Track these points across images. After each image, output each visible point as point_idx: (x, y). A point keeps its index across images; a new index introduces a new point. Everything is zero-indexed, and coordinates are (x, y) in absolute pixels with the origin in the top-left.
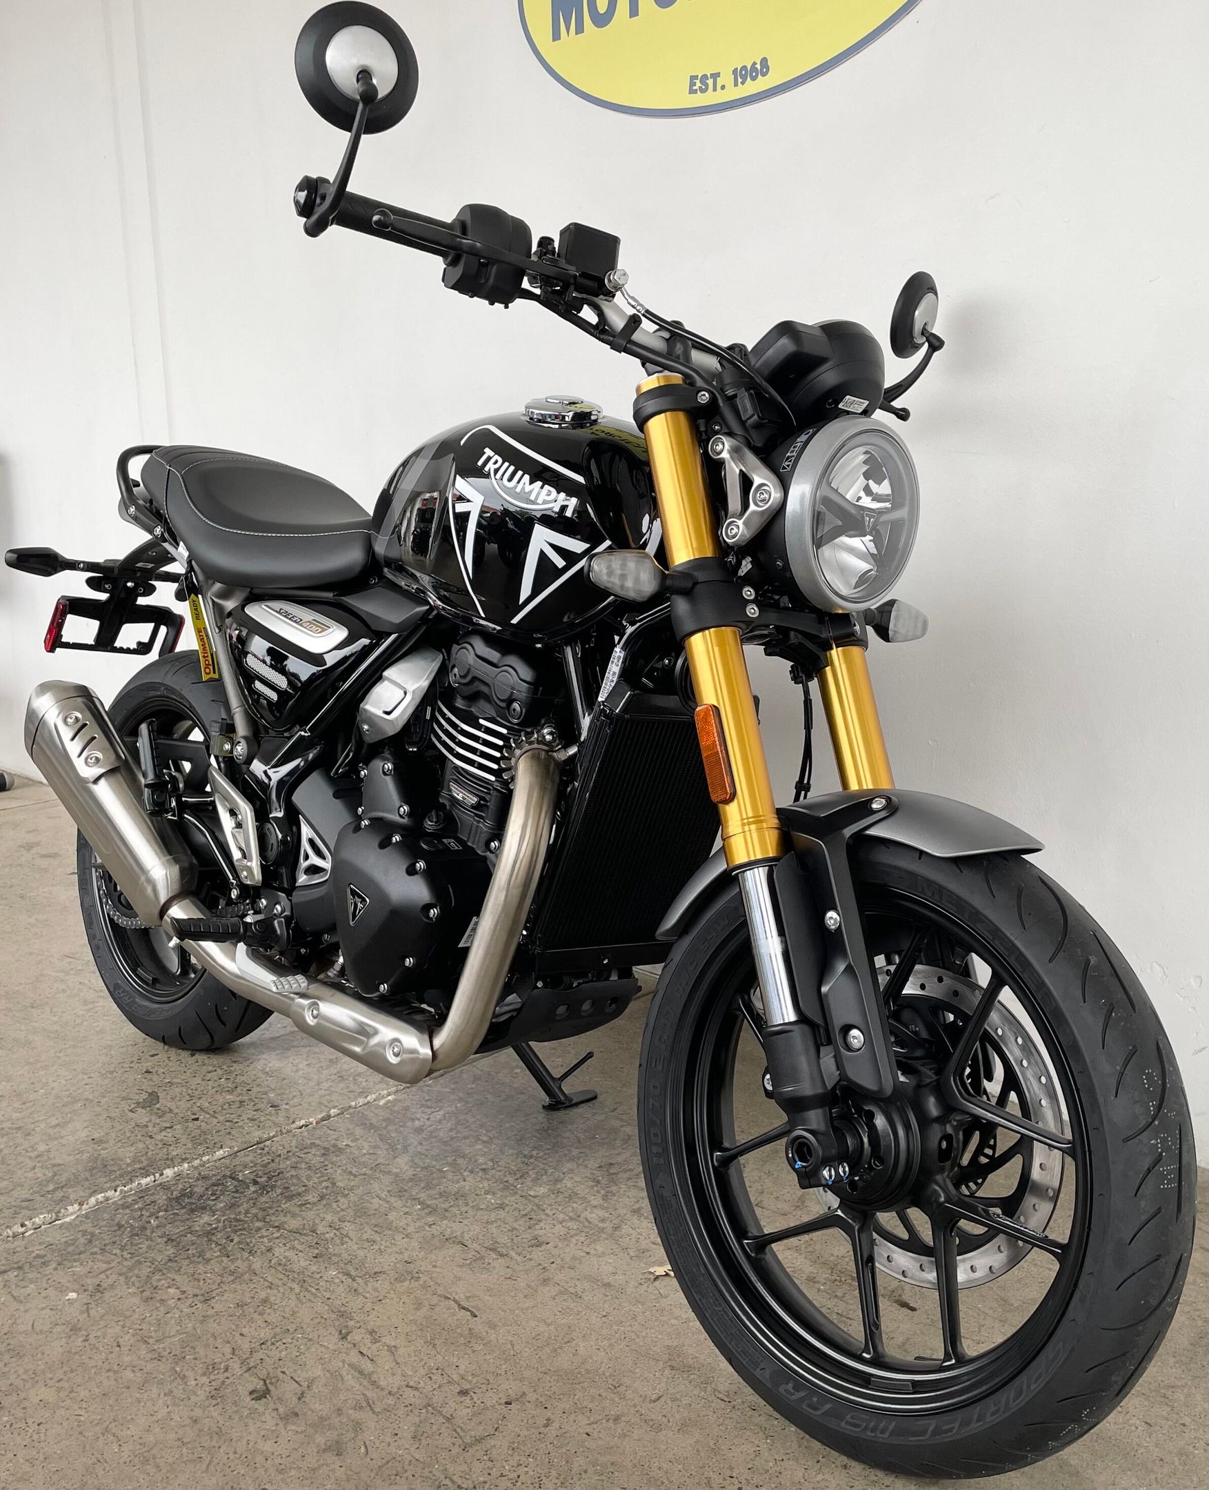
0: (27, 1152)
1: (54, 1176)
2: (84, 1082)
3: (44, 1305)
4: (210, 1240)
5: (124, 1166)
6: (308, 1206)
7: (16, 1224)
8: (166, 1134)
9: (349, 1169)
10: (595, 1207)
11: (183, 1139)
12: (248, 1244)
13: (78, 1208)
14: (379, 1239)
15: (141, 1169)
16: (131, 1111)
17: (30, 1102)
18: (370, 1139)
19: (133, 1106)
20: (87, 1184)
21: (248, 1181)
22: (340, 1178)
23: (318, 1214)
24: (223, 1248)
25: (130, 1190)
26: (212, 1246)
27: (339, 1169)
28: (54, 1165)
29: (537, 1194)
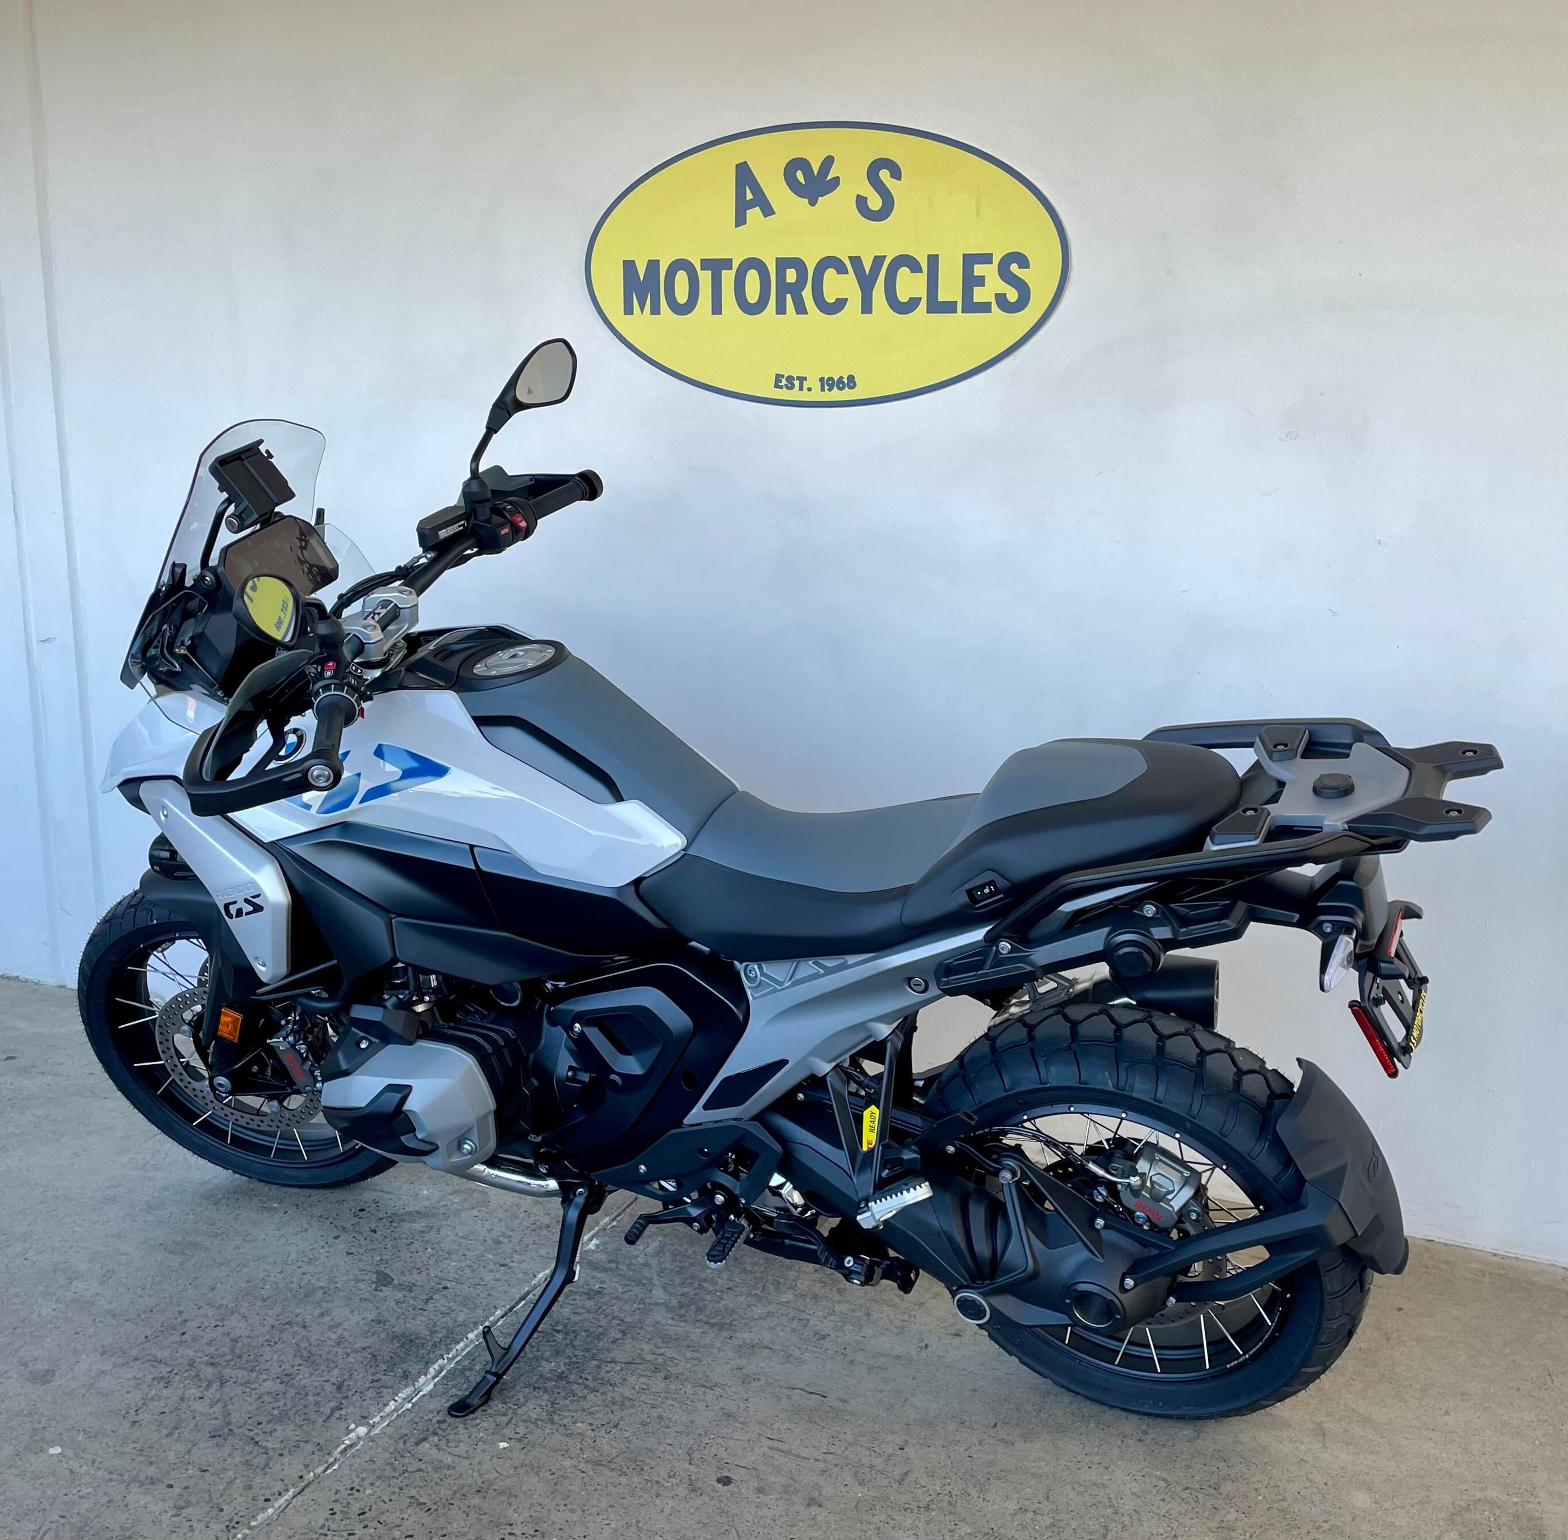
0: (323, 1341)
1: (374, 1356)
2: (298, 1272)
3: (489, 1457)
4: (568, 1382)
5: (428, 1338)
6: (619, 1342)
7: (389, 1401)
8: (432, 1305)
11: (453, 1305)
12: (602, 1379)
13: (426, 1379)
14: (701, 1357)
15: (445, 1338)
16: (376, 1290)
18: (614, 1280)
19: (374, 1286)
20: (411, 1359)
21: (549, 1331)
22: (622, 1315)
23: (634, 1346)
24: (586, 1387)
25: (454, 1357)
26: (575, 1387)
27: (614, 1308)
28: (364, 1349)
29: (787, 1300)
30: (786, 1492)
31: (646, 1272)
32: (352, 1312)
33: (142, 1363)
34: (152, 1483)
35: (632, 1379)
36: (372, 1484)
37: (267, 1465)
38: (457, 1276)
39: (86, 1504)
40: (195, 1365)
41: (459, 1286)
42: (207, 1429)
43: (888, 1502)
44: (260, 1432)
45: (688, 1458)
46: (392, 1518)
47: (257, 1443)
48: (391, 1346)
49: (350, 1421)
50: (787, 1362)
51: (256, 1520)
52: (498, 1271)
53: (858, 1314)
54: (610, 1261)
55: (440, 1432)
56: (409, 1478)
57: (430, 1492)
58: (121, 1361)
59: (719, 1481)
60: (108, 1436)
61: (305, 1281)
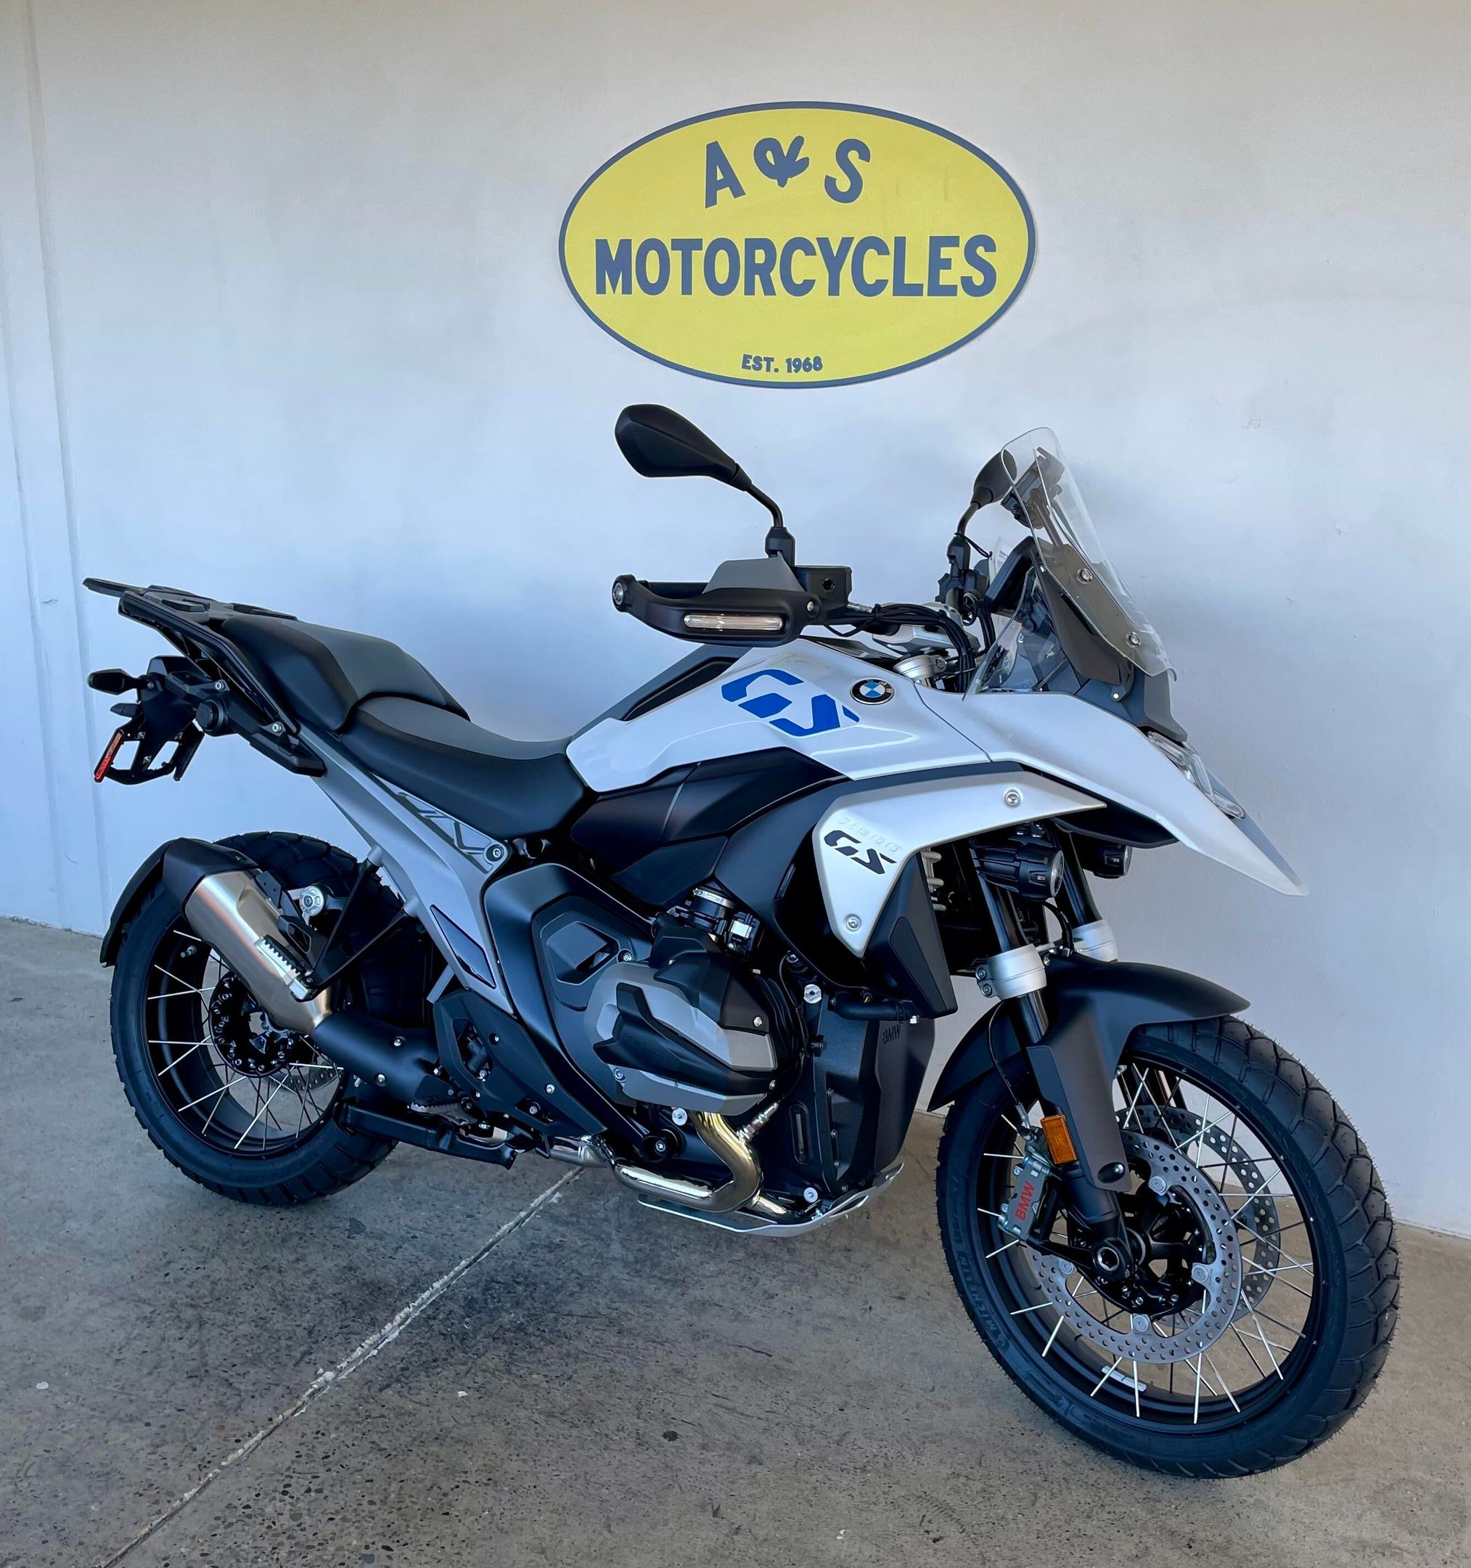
0: (297, 1287)
1: (344, 1302)
3: (448, 1405)
4: (526, 1334)
5: (396, 1286)
6: (576, 1294)
7: (357, 1347)
8: (402, 1253)
9: (581, 1261)
10: (788, 1262)
11: (421, 1254)
12: (559, 1331)
13: (392, 1325)
14: (653, 1312)
15: (412, 1285)
16: (349, 1237)
18: (574, 1233)
20: (380, 1306)
21: (510, 1283)
22: (580, 1269)
23: (591, 1300)
24: (543, 1339)
25: (420, 1306)
26: (533, 1338)
27: (573, 1261)
28: (335, 1295)
29: (739, 1258)
30: (728, 1449)
31: (606, 1228)
32: (325, 1258)
33: (128, 1303)
34: (131, 1421)
35: (587, 1333)
36: (337, 1428)
37: (239, 1407)
38: (426, 1226)
39: (69, 1439)
40: (176, 1306)
41: (427, 1236)
42: (186, 1369)
43: (826, 1462)
44: (234, 1374)
45: (636, 1412)
46: (353, 1463)
47: (231, 1384)
48: (361, 1293)
49: (318, 1365)
50: (735, 1320)
51: (226, 1460)
52: (464, 1222)
53: (806, 1274)
54: (571, 1215)
55: (403, 1379)
56: (372, 1423)
57: (391, 1438)
58: (107, 1300)
59: (665, 1436)
60: (92, 1373)
61: (283, 1226)
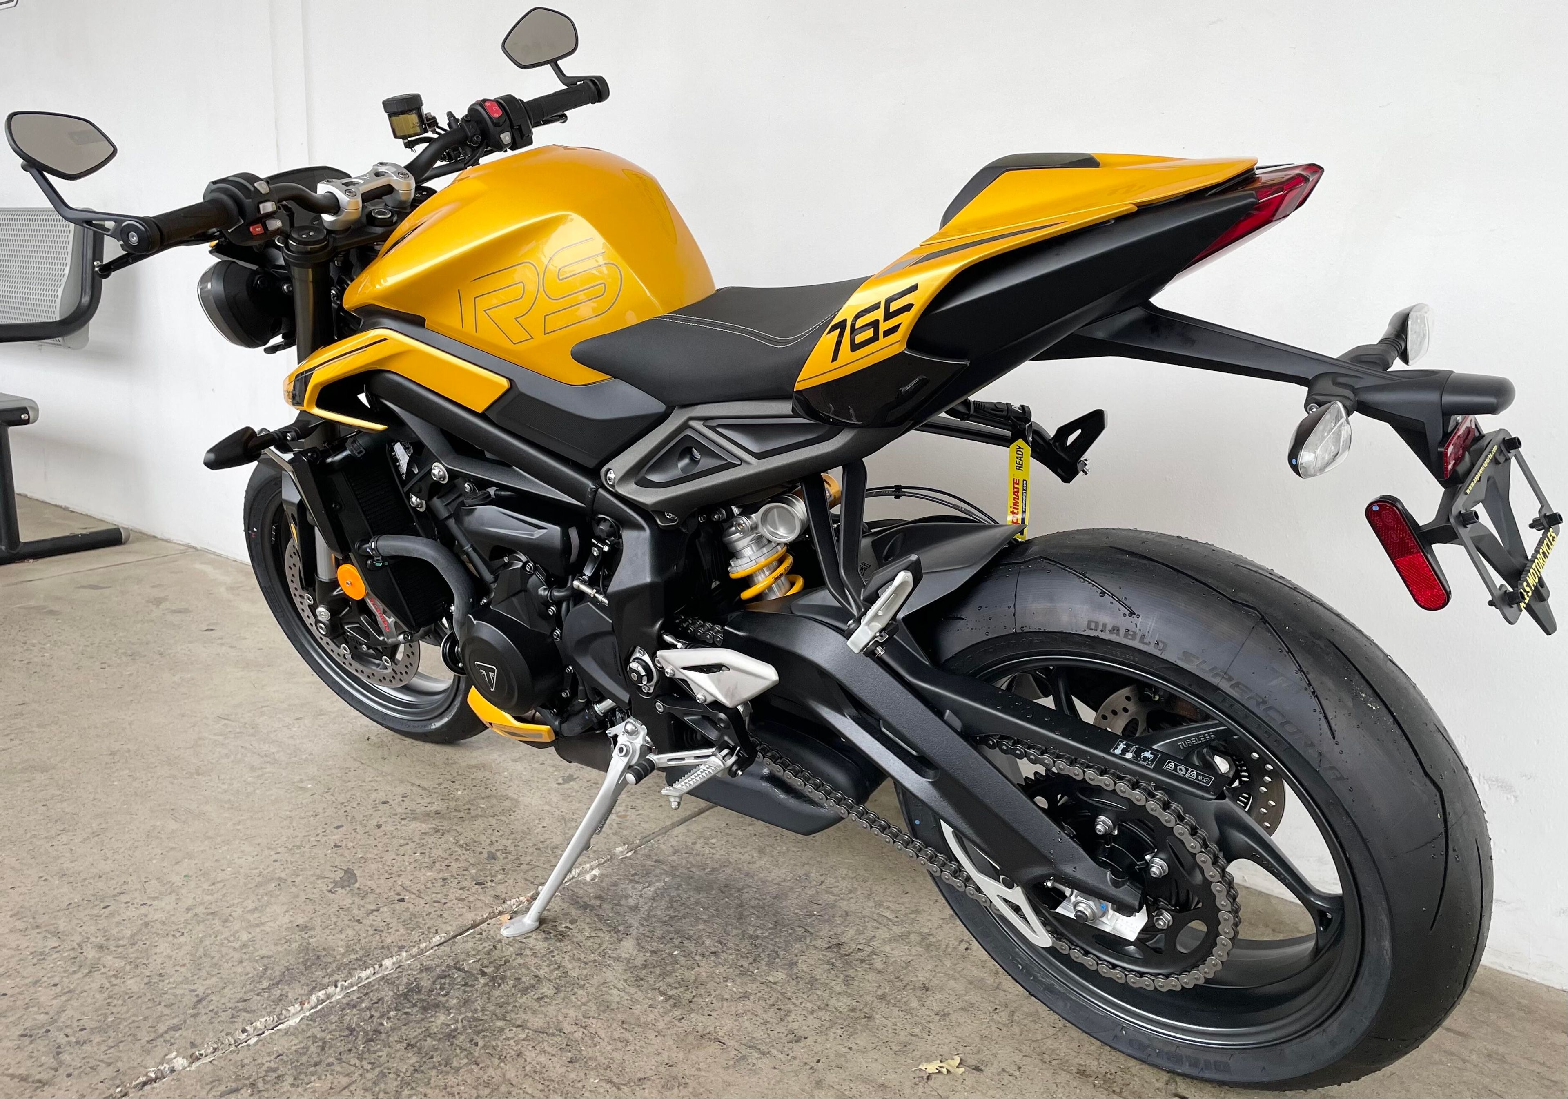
0: (230, 941)
1: (266, 969)
2: (272, 859)
4: (452, 1045)
5: (338, 957)
6: (546, 1000)
7: (236, 1029)
8: (374, 918)
9: (577, 955)
10: (840, 994)
11: (394, 923)
12: (494, 1048)
13: (299, 1008)
14: (631, 1038)
15: (357, 959)
16: (330, 891)
17: (220, 882)
18: (588, 920)
19: (331, 886)
20: (303, 980)
21: (475, 972)
22: (570, 966)
23: (559, 1010)
24: (469, 1055)
25: (352, 985)
26: (457, 1052)
28: (262, 958)
29: (776, 980)
31: (629, 918)
32: (287, 912)
38: (423, 890)
40: (84, 945)
41: (417, 900)
42: (29, 1025)
44: (75, 1040)
47: (60, 1053)
48: (293, 960)
49: (176, 1046)
52: (468, 890)
53: (857, 1015)
54: (599, 897)
55: (260, 1084)
61: (271, 869)
